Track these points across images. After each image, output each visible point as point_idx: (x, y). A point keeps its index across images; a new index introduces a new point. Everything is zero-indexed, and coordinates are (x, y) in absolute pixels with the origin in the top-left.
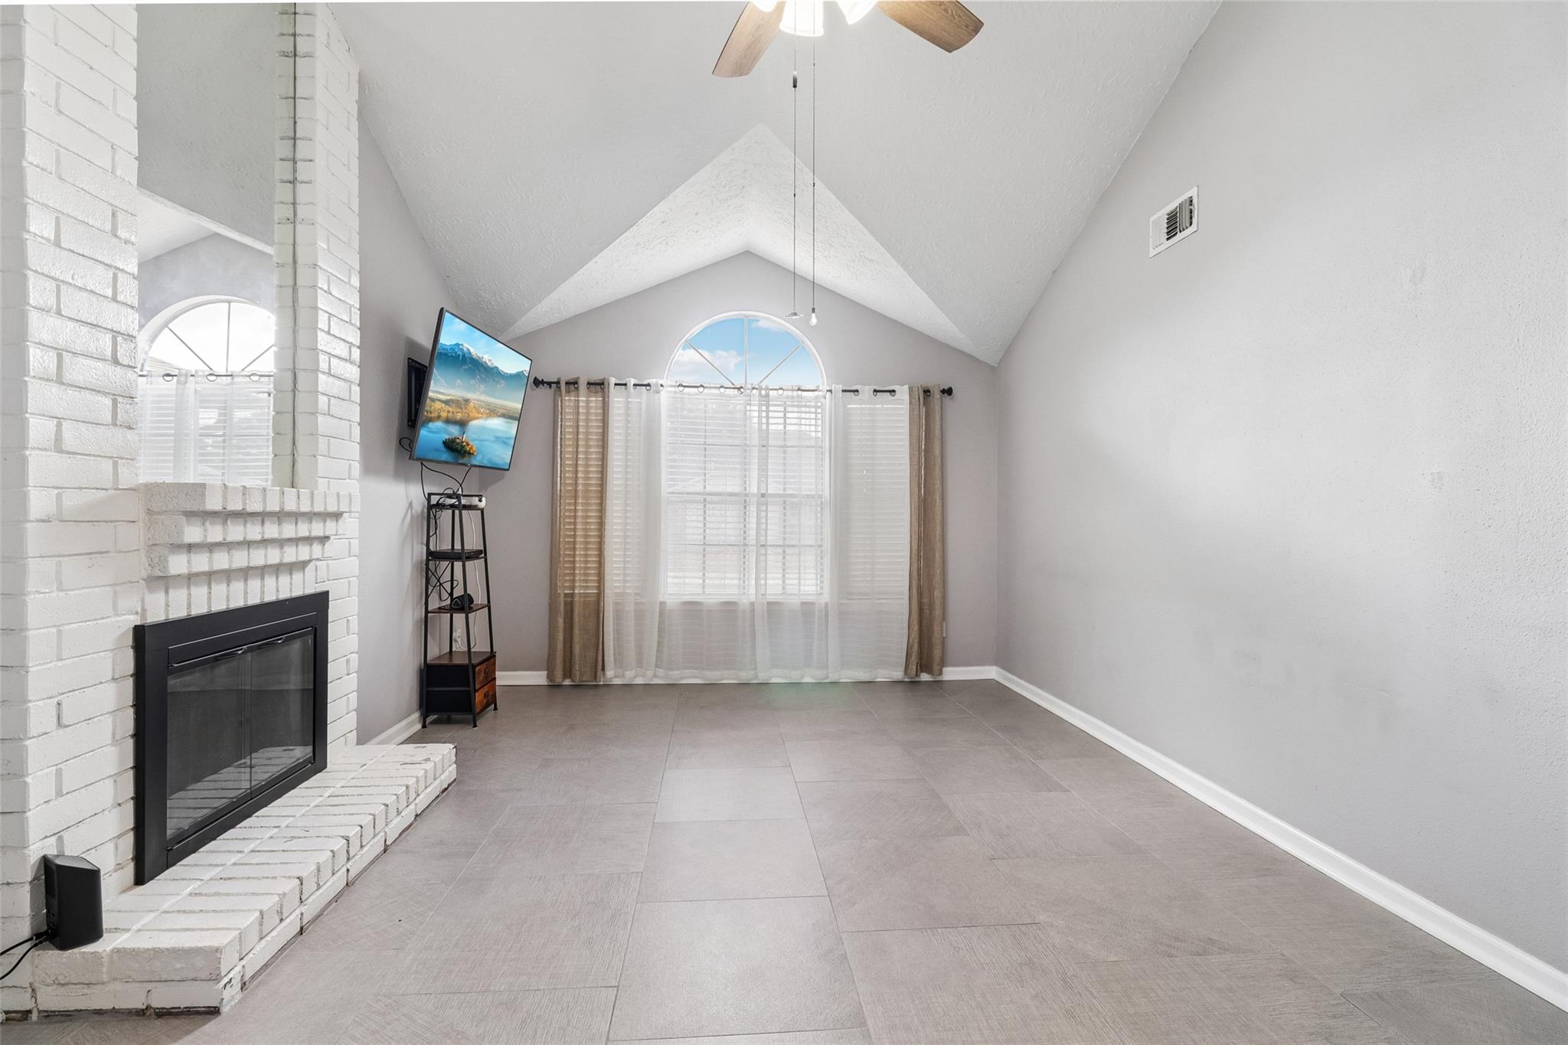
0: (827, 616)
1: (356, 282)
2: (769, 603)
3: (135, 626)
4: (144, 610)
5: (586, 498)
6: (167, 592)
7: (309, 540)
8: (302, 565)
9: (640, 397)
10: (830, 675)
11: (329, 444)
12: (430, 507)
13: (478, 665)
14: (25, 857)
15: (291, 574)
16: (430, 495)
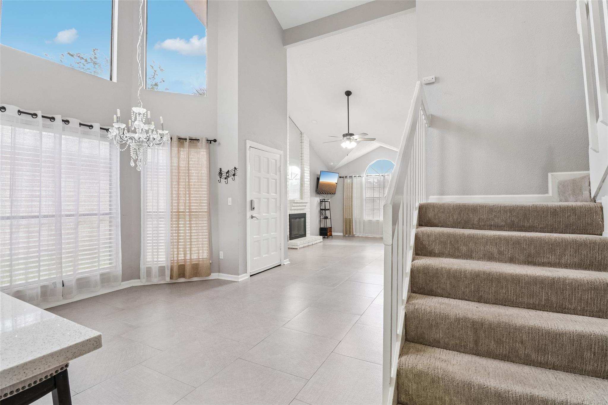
3: (289, 214)
5: (349, 199)
6: (291, 211)
7: (304, 206)
8: (304, 209)
9: (359, 179)
11: (306, 193)
12: (321, 201)
13: (328, 228)
16: (320, 199)
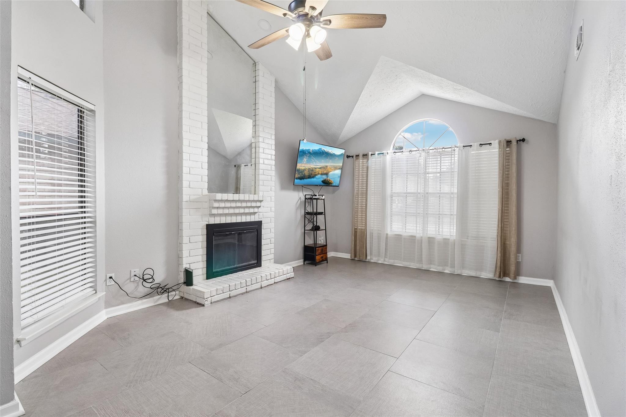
0: (455, 245)
1: (273, 137)
2: (429, 238)
3: (207, 225)
4: (209, 221)
6: (214, 218)
7: (253, 207)
8: (255, 213)
9: (380, 159)
10: (456, 271)
11: (263, 183)
12: (306, 199)
13: (317, 247)
14: (183, 267)
15: (250, 216)
16: (305, 195)
